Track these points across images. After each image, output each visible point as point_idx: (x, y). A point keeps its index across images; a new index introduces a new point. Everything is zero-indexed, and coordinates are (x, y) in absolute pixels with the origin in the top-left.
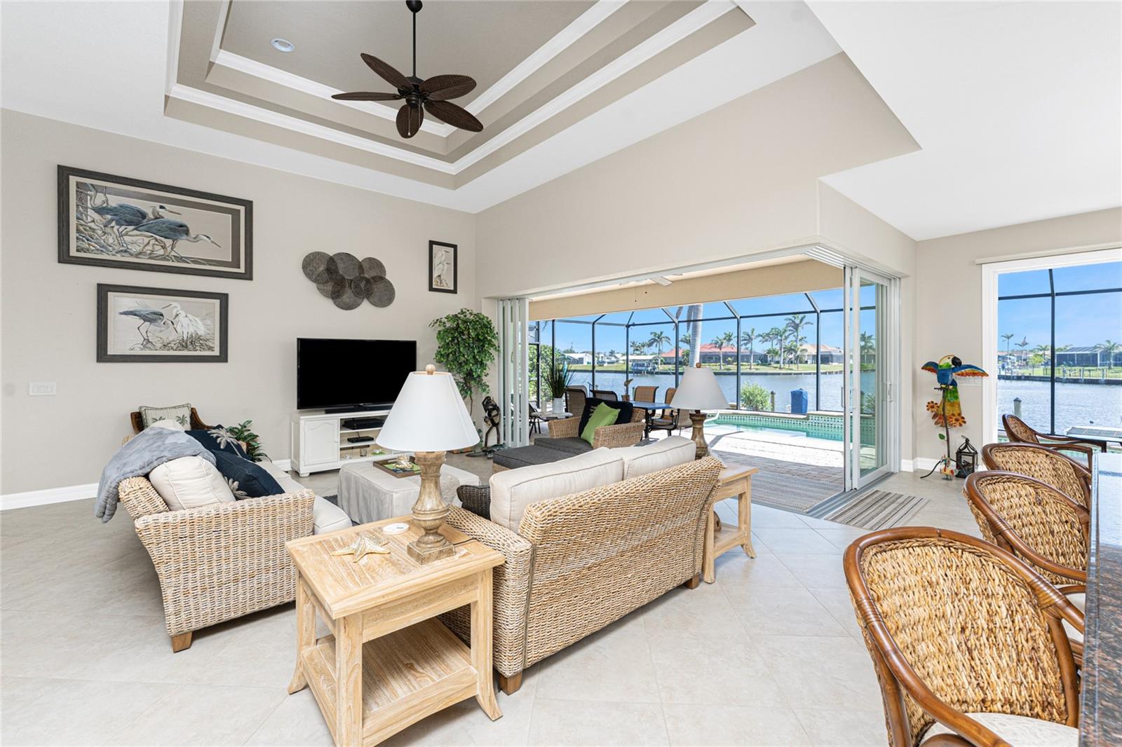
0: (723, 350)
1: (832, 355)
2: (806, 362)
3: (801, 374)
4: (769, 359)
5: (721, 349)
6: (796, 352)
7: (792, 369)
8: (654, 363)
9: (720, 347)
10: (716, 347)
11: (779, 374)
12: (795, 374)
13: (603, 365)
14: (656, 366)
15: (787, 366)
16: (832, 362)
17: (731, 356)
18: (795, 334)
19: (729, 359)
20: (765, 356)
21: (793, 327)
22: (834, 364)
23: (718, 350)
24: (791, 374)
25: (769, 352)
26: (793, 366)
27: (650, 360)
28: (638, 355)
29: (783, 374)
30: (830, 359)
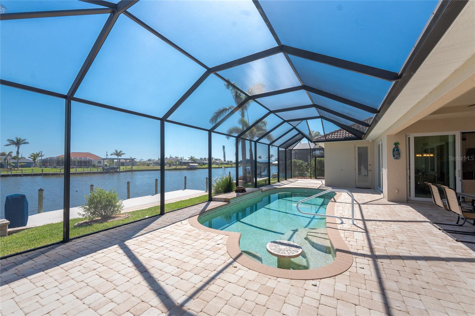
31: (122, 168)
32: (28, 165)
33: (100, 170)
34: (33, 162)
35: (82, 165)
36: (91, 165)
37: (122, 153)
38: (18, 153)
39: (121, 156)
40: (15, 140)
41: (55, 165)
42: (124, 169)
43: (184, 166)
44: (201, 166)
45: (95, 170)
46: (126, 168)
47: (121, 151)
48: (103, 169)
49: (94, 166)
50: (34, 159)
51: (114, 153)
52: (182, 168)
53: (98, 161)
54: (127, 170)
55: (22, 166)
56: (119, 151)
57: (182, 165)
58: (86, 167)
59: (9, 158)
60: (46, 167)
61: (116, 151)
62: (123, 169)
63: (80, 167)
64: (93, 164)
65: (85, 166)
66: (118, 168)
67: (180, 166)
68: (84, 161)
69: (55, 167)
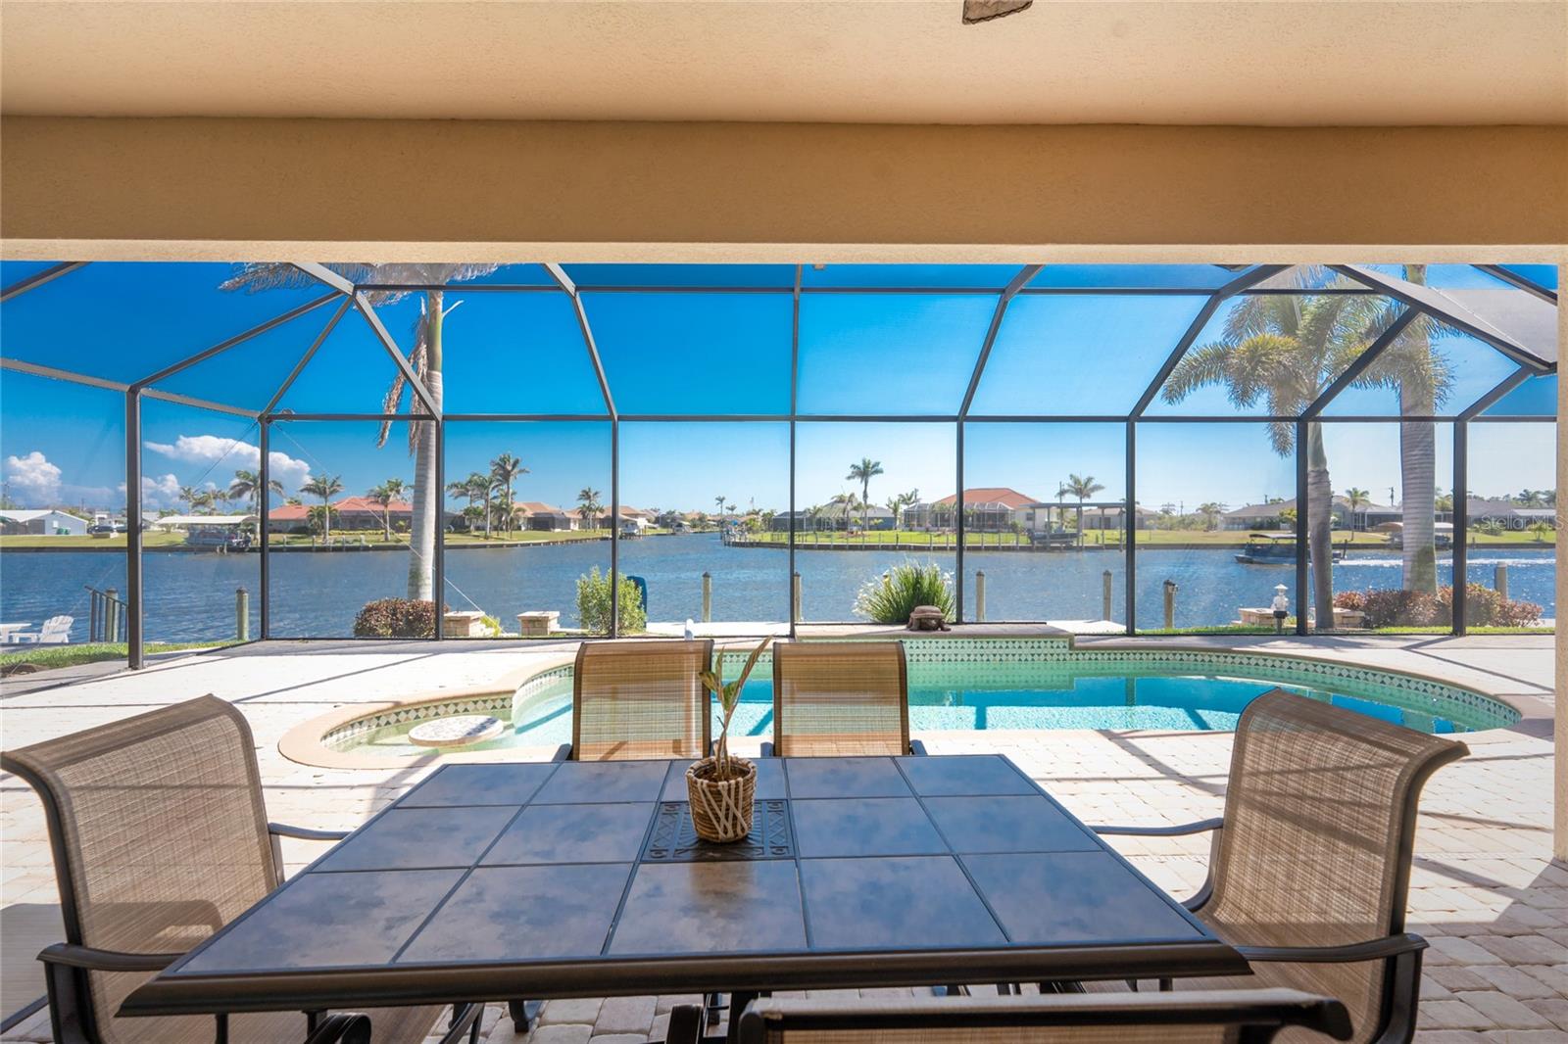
0: (390, 508)
1: (553, 519)
2: (519, 528)
3: (516, 545)
4: (467, 523)
5: (386, 506)
6: (509, 514)
7: (503, 539)
8: (245, 531)
9: (385, 503)
10: (377, 502)
11: (485, 546)
12: (508, 546)
13: (107, 536)
14: (252, 536)
15: (494, 534)
16: (554, 528)
17: (404, 519)
18: (505, 487)
19: (402, 523)
20: (461, 518)
21: (500, 475)
22: (557, 530)
23: (379, 508)
24: (502, 546)
25: (467, 512)
26: (505, 535)
27: (237, 525)
28: (205, 514)
29: (492, 546)
30: (550, 523)
31: (1091, 537)
32: (887, 524)
33: (1024, 541)
34: (893, 516)
35: (983, 526)
36: (1006, 525)
37: (1092, 484)
38: (865, 496)
39: (1089, 496)
40: (861, 465)
41: (929, 525)
42: (1097, 538)
43: (1374, 531)
44: (1492, 532)
45: (1010, 539)
46: (1103, 535)
47: (1089, 480)
48: (1032, 538)
49: (1014, 529)
50: (895, 511)
51: (1069, 485)
52: (1357, 541)
53: (1028, 514)
54: (1106, 542)
55: (878, 527)
56: (1083, 480)
57: (1363, 530)
58: (995, 530)
59: (849, 507)
60: (911, 530)
61: (1077, 481)
62: (1095, 540)
63: (980, 532)
64: (1010, 522)
65: (992, 527)
66: (1073, 536)
67: (1349, 533)
68: (988, 514)
69: (927, 530)
